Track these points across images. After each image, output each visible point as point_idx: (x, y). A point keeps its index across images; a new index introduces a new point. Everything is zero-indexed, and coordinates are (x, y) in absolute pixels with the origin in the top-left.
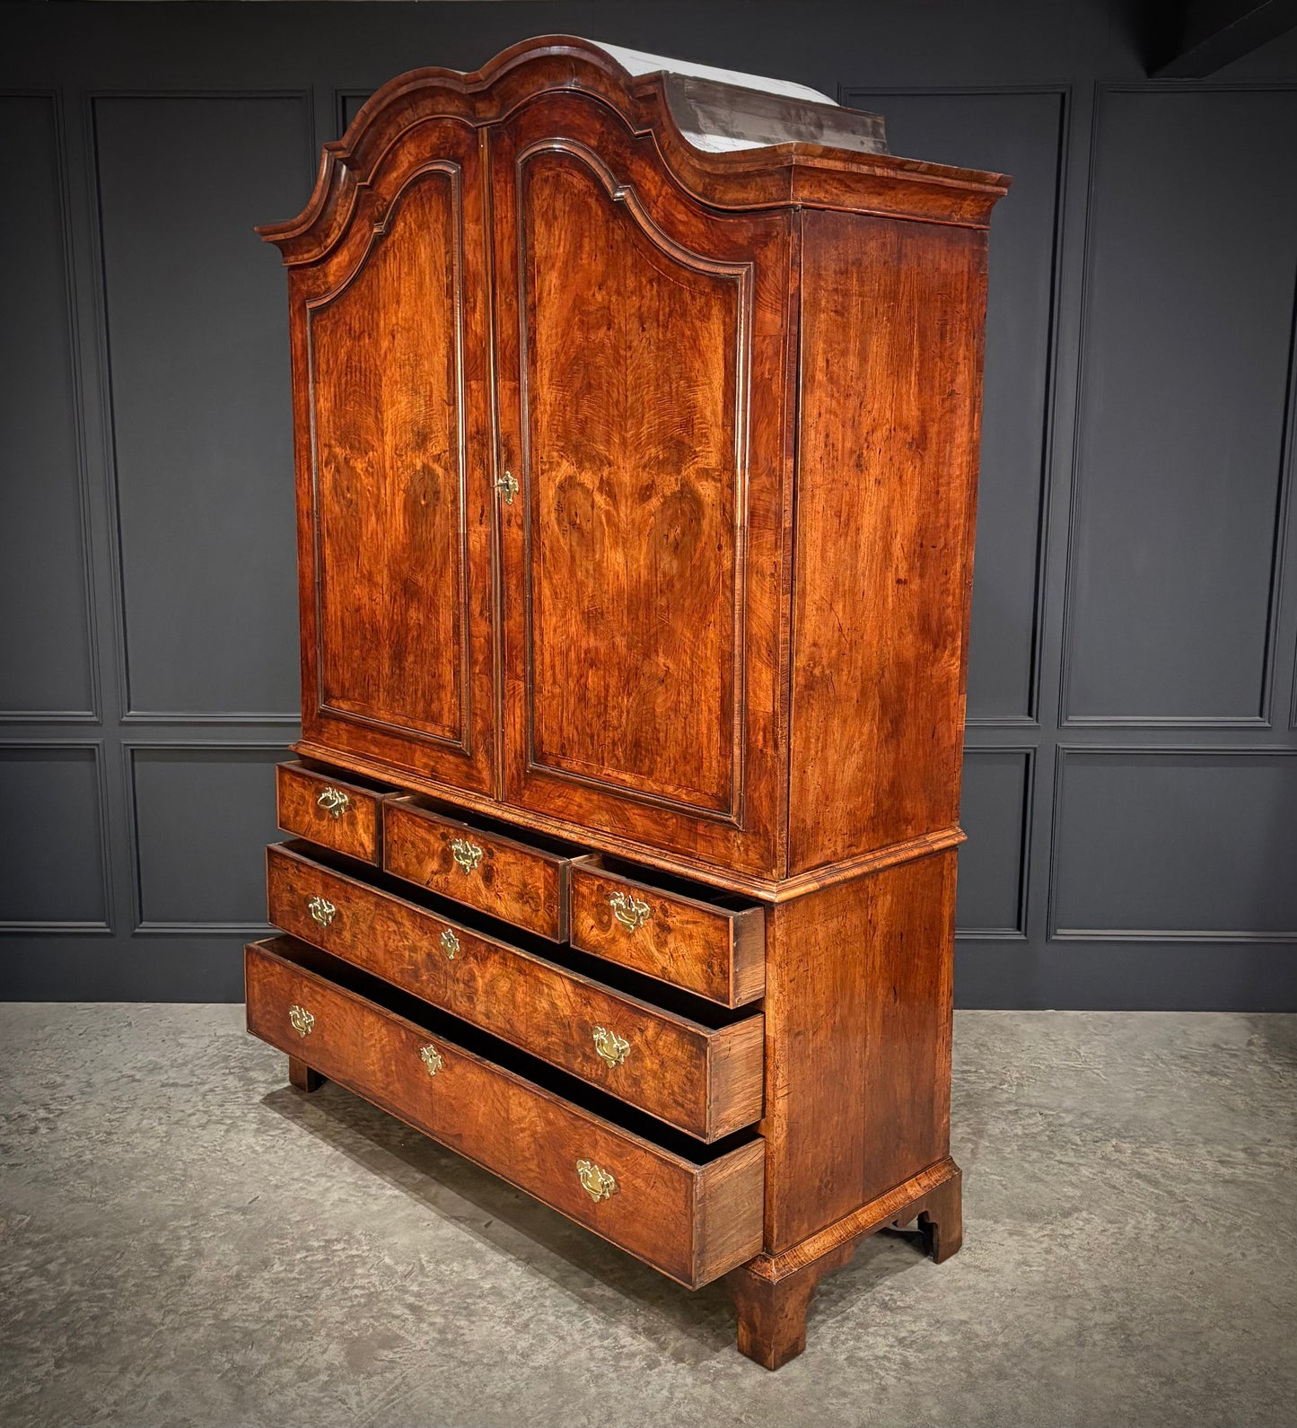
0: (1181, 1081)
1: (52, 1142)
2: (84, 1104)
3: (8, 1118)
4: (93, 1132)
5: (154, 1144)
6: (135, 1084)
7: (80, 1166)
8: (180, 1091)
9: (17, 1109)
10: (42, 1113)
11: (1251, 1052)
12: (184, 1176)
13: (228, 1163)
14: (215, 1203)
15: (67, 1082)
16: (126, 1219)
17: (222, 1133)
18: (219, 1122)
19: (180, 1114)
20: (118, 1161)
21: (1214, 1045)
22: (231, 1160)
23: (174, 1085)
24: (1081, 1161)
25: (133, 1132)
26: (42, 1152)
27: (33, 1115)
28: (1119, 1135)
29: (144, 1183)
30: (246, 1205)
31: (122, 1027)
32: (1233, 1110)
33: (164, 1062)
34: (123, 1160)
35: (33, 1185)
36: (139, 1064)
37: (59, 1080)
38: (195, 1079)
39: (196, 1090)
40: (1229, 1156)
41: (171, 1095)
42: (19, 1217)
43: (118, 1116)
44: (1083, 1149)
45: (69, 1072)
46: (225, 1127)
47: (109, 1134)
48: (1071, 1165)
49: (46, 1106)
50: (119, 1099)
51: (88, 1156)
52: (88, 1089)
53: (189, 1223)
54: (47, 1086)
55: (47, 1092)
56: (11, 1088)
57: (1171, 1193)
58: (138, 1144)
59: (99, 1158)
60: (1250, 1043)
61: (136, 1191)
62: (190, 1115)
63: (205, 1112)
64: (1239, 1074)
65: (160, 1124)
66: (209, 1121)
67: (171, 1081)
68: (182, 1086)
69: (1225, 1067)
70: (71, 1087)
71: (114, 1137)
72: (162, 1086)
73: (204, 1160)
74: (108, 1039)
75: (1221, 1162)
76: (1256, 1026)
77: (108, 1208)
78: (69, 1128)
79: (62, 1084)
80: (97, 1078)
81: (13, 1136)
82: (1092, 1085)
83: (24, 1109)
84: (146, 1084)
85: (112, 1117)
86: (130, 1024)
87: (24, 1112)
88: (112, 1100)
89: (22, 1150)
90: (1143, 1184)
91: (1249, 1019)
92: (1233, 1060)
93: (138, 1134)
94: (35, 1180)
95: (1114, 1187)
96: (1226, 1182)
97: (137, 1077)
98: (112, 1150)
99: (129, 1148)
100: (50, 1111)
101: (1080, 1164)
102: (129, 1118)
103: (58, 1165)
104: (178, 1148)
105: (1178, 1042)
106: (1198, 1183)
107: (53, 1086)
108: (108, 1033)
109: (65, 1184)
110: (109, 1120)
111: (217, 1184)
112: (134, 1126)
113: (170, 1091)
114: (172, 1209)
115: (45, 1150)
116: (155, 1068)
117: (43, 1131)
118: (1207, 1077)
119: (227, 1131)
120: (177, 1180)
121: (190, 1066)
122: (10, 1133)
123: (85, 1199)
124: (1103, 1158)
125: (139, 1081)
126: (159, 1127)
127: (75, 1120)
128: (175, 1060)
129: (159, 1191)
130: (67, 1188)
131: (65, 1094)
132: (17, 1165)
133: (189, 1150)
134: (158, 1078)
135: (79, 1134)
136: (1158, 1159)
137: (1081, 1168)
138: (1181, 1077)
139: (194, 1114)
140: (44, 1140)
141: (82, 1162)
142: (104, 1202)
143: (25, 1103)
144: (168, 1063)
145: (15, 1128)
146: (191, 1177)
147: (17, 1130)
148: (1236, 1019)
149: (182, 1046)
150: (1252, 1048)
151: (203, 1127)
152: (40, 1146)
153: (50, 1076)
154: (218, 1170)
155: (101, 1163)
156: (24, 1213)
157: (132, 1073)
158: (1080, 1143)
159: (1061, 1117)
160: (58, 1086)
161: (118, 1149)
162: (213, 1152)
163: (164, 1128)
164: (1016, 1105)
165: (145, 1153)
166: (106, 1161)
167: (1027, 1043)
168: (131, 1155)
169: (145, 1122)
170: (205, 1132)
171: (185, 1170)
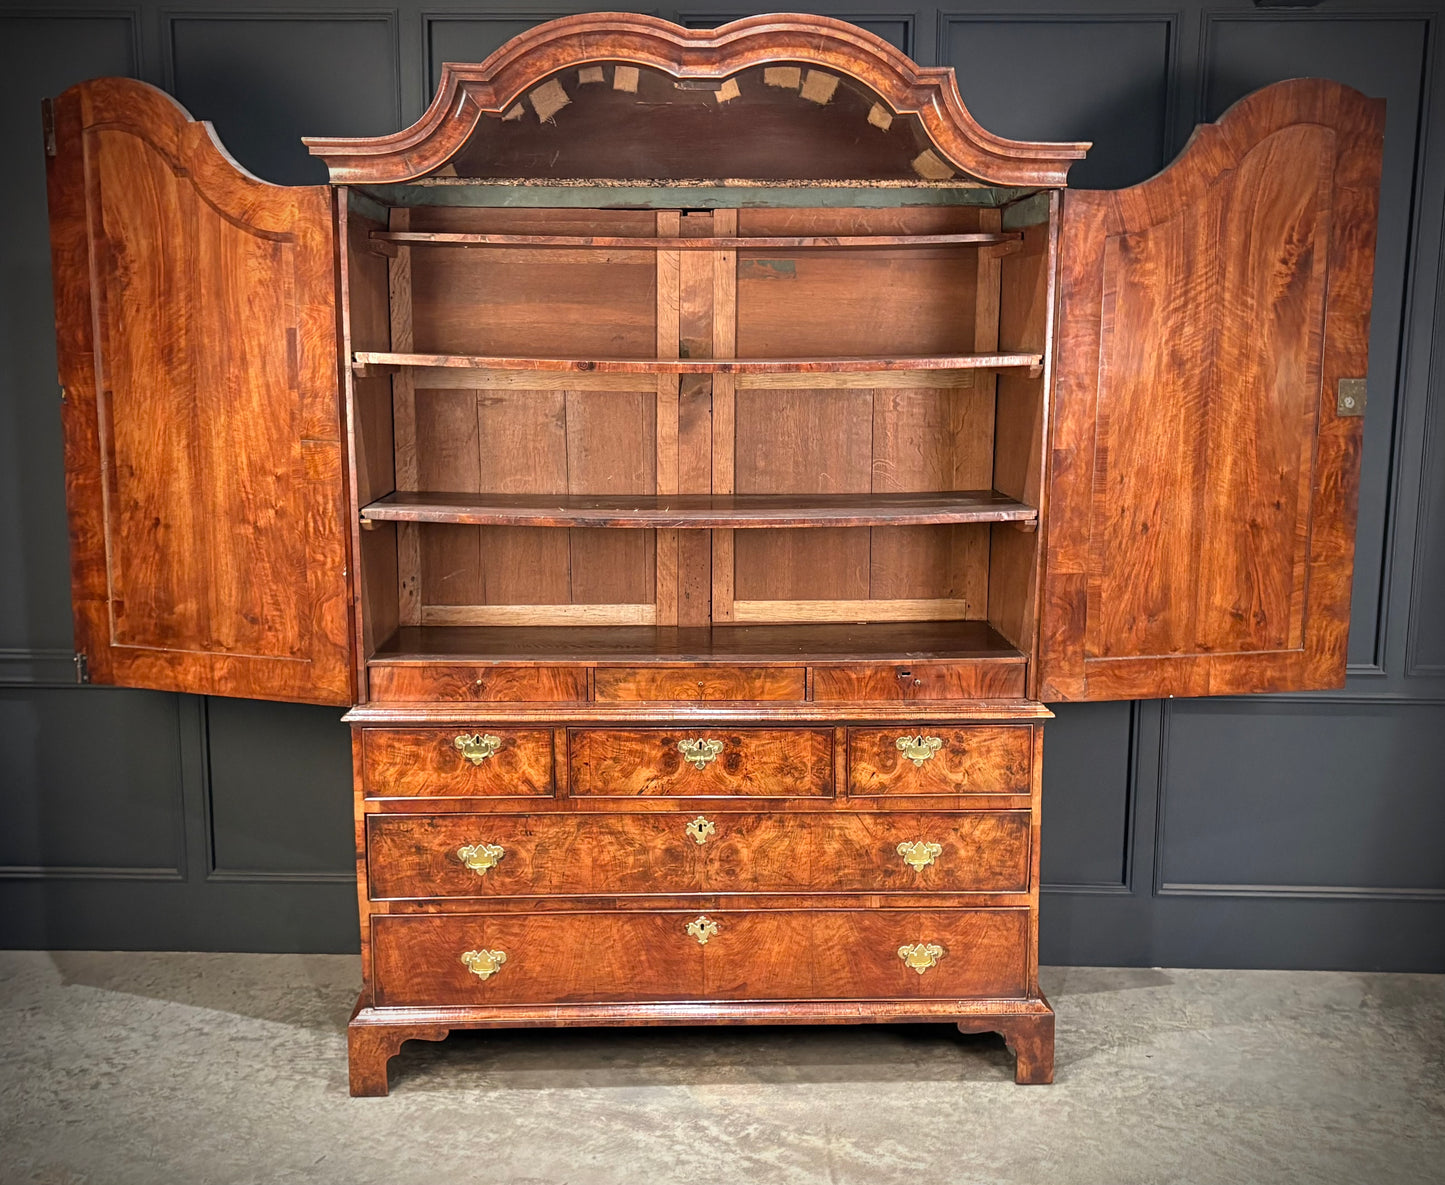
0: (1290, 1043)
1: (113, 1098)
2: (148, 1058)
3: (69, 1073)
4: (157, 1087)
5: (220, 1101)
7: (141, 1124)
8: (248, 1045)
9: (78, 1063)
10: (105, 1068)
11: (1365, 1014)
12: (249, 1134)
13: (296, 1121)
14: (280, 1163)
15: (133, 1035)
16: (188, 1178)
17: (291, 1089)
18: (290, 1078)
19: (249, 1070)
20: (181, 1118)
21: (1326, 1006)
22: (299, 1118)
23: (244, 1039)
24: (1183, 1126)
25: (198, 1088)
26: (103, 1109)
27: (95, 1069)
28: (1223, 1099)
29: (206, 1142)
30: (312, 1164)
31: (192, 978)
32: (1342, 1074)
33: (234, 1015)
34: (186, 1117)
35: (92, 1142)
36: (207, 1017)
37: (124, 1033)
38: (265, 1033)
39: (266, 1044)
40: (1337, 1122)
41: (239, 1049)
42: (75, 1176)
43: (183, 1071)
44: (1184, 1114)
45: (135, 1025)
46: (294, 1083)
47: (173, 1089)
48: (1171, 1130)
49: (108, 1060)
50: (184, 1053)
51: (150, 1113)
52: (154, 1043)
54: (111, 1040)
55: (111, 1045)
56: (74, 1041)
57: (1275, 1161)
58: (203, 1101)
59: (161, 1115)
60: (1364, 1004)
61: (199, 1149)
62: (258, 1071)
63: (275, 1067)
64: (1351, 1037)
65: (227, 1080)
66: (277, 1077)
67: (240, 1035)
68: (252, 1040)
69: (1336, 1028)
70: (137, 1040)
71: (179, 1093)
72: (231, 1040)
73: (270, 1117)
74: (176, 991)
75: (1329, 1129)
76: (1370, 986)
77: (168, 1167)
78: (131, 1084)
79: (127, 1038)
80: (164, 1030)
81: (74, 1091)
82: (1197, 1047)
83: (86, 1064)
84: (214, 1038)
85: (178, 1072)
86: (200, 975)
87: (86, 1066)
88: (178, 1054)
89: (81, 1106)
90: (1246, 1152)
91: (1364, 979)
92: (1344, 1022)
93: (203, 1090)
94: (94, 1137)
95: (1215, 1153)
96: (1333, 1150)
97: (206, 1030)
98: (176, 1106)
99: (193, 1105)
100: (113, 1065)
101: (1181, 1129)
102: (195, 1073)
103: (119, 1121)
104: (244, 1105)
105: (1288, 1003)
106: (1304, 1150)
107: (118, 1040)
108: (178, 984)
109: (126, 1142)
110: (174, 1076)
111: (284, 1142)
112: (199, 1081)
113: (239, 1046)
114: (236, 1168)
115: (106, 1106)
116: (223, 1020)
117: (105, 1085)
118: (1316, 1039)
119: (297, 1087)
120: (242, 1138)
121: (260, 1018)
122: (70, 1089)
123: (144, 1158)
124: (1204, 1123)
125: (207, 1034)
126: (225, 1083)
127: (139, 1075)
128: (245, 1012)
129: (223, 1150)
130: (127, 1146)
131: (130, 1048)
132: (75, 1121)
133: (256, 1107)
134: (226, 1031)
135: (142, 1090)
136: (1262, 1125)
137: (1183, 1134)
138: (1291, 1039)
139: (262, 1070)
140: (105, 1096)
141: (143, 1119)
142: (165, 1161)
143: (87, 1056)
144: (238, 1015)
145: (75, 1083)
146: (256, 1135)
147: (78, 1086)
148: (1350, 979)
149: (254, 998)
150: (1365, 1009)
151: (272, 1083)
152: (101, 1102)
153: (115, 1029)
154: (285, 1128)
155: (163, 1120)
156: (81, 1172)
157: (200, 1026)
158: (1181, 1106)
159: (1163, 1080)
160: (122, 1039)
161: (182, 1105)
162: (279, 1109)
163: (231, 1084)
164: (1118, 1066)
165: (209, 1110)
166: (169, 1118)
167: (1130, 1003)
168: (195, 1112)
169: (211, 1077)
170: (273, 1088)
171: (250, 1128)
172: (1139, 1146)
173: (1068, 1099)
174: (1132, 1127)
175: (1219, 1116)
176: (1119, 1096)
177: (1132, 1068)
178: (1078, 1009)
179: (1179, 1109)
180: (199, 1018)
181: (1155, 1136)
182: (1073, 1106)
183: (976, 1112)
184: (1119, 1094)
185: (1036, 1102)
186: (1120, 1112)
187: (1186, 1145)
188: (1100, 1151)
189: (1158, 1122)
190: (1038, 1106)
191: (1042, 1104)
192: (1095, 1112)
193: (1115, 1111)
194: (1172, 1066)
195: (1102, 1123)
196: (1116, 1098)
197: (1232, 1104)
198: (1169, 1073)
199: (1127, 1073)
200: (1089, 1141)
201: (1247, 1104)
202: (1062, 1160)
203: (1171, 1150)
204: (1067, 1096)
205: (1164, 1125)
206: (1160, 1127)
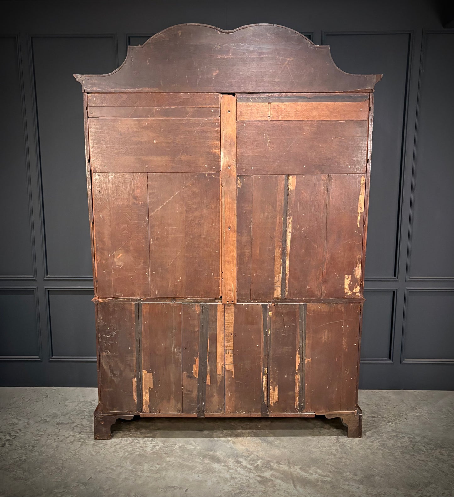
1: (10, 451)
2: (25, 433)
4: (27, 446)
5: (51, 451)
6: (46, 423)
7: (20, 462)
8: (64, 426)
10: (8, 437)
12: (62, 467)
14: (74, 480)
15: (20, 423)
16: (36, 488)
17: (79, 446)
18: (79, 441)
19: (63, 437)
20: (35, 460)
22: (82, 459)
23: (62, 423)
25: (43, 446)
26: (5, 456)
27: (4, 438)
29: (45, 471)
30: (86, 481)
31: (44, 398)
33: (58, 413)
34: (38, 459)
36: (49, 414)
37: (16, 422)
38: (70, 421)
39: (70, 426)
43: (38, 438)
45: (21, 418)
46: (80, 443)
47: (33, 447)
49: (9, 434)
50: (39, 430)
51: (24, 458)
52: (28, 426)
53: (62, 491)
54: (10, 425)
55: (11, 427)
58: (45, 451)
59: (28, 458)
61: (42, 474)
62: (67, 438)
63: (73, 436)
65: (55, 442)
66: (74, 440)
67: (61, 422)
68: (65, 424)
70: (21, 425)
71: (35, 448)
72: (57, 424)
73: (70, 459)
74: (38, 403)
77: (29, 483)
78: (17, 444)
79: (18, 424)
80: (32, 421)
84: (51, 423)
85: (36, 439)
86: (47, 396)
88: (37, 431)
93: (45, 447)
97: (48, 420)
98: (34, 454)
99: (41, 453)
100: (11, 436)
102: (42, 439)
103: (11, 461)
104: (61, 453)
107: (14, 425)
108: (38, 400)
109: (13, 471)
110: (34, 440)
111: (75, 470)
112: (44, 443)
113: (60, 427)
114: (56, 483)
115: (7, 454)
116: (55, 416)
117: (7, 445)
119: (81, 445)
120: (59, 469)
121: (69, 415)
123: (20, 479)
125: (48, 422)
127: (20, 440)
128: (63, 412)
129: (51, 475)
130: (14, 473)
131: (18, 428)
133: (65, 454)
134: (56, 420)
135: (21, 447)
139: (69, 437)
140: (7, 450)
141: (21, 460)
142: (28, 480)
144: (60, 414)
146: (65, 467)
149: (66, 406)
151: (72, 443)
152: (5, 453)
153: (13, 420)
154: (76, 464)
155: (28, 461)
157: (46, 418)
158: (425, 451)
159: (415, 438)
160: (16, 424)
161: (36, 454)
162: (75, 455)
163: (56, 444)
164: (396, 432)
165: (47, 456)
166: (31, 460)
167: (395, 404)
168: (41, 457)
169: (49, 441)
170: (72, 445)
171: (63, 464)
172: (413, 469)
173: (380, 447)
174: (408, 460)
175: (441, 455)
176: (400, 446)
177: (402, 433)
178: (376, 408)
179: (424, 451)
180: (45, 415)
181: (418, 464)
182: (382, 450)
183: (345, 453)
184: (399, 445)
185: (368, 448)
186: (402, 453)
187: (431, 468)
188: (398, 471)
189: (417, 458)
190: (369, 450)
191: (371, 450)
192: (393, 454)
193: (400, 453)
194: (417, 432)
195: (396, 458)
196: (399, 447)
197: (444, 449)
198: (417, 435)
199: (401, 435)
200: (392, 467)
201: (450, 449)
202: (383, 475)
203: (426, 470)
204: (379, 446)
205: (421, 459)
206: (419, 460)
